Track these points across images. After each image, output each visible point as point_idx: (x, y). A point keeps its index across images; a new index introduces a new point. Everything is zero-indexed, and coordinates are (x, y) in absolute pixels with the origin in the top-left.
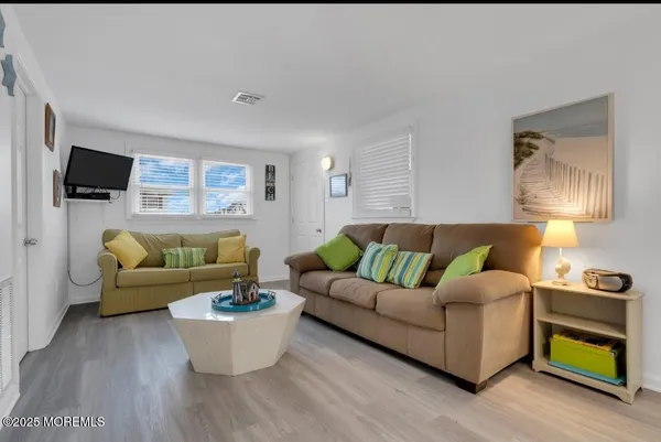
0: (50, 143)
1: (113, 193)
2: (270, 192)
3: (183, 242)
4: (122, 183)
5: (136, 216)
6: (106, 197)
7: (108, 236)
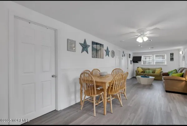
0: (130, 58)
1: (139, 62)
2: (172, 59)
3: (149, 69)
4: (140, 60)
5: (142, 65)
6: (138, 62)
7: (138, 68)
